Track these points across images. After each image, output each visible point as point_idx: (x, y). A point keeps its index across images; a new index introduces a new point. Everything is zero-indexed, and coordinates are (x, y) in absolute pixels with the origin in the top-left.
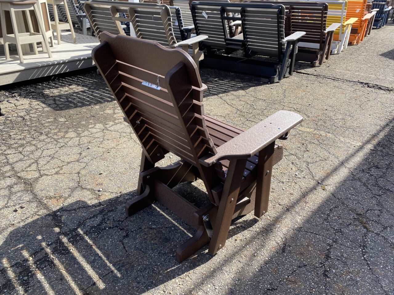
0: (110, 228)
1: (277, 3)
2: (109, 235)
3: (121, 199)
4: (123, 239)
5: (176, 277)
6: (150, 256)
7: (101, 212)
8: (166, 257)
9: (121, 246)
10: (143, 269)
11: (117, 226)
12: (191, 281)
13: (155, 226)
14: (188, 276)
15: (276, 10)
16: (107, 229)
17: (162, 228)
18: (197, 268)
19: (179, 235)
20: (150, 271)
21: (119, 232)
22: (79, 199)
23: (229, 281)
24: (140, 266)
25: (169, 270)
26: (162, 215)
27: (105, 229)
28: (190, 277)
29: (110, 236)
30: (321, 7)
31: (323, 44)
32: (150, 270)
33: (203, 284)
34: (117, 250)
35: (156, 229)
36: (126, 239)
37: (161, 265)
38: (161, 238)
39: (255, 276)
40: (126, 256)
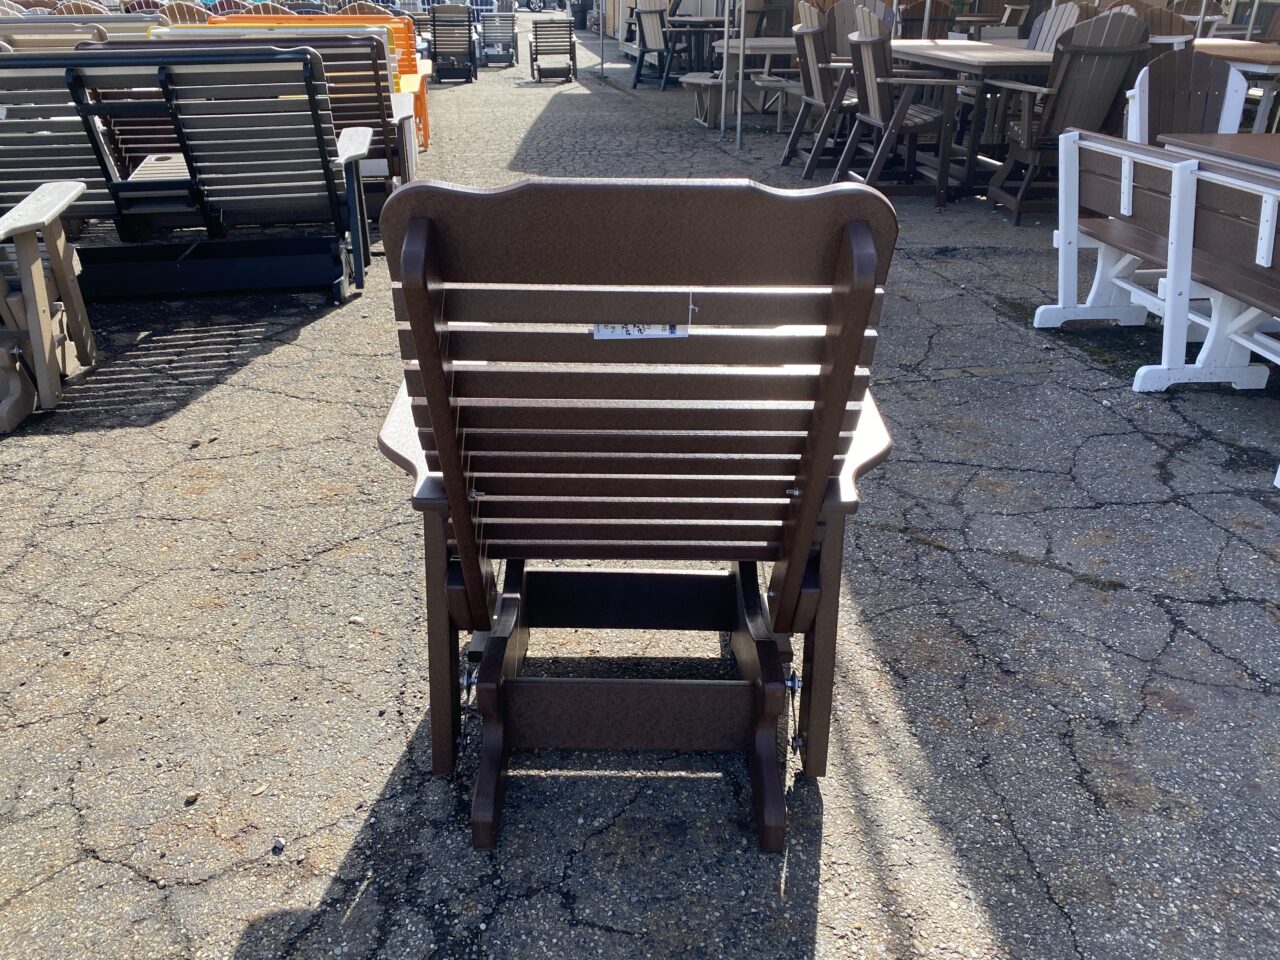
0: (487, 918)
1: (293, 44)
2: (519, 937)
3: (390, 824)
4: (572, 913)
5: (817, 888)
6: (700, 895)
7: (386, 898)
8: (733, 866)
9: (595, 934)
10: (731, 935)
11: (500, 900)
12: (853, 868)
13: (601, 820)
14: (834, 863)
15: (299, 66)
16: (483, 926)
17: (623, 811)
18: (825, 832)
19: (686, 794)
20: (751, 926)
21: (531, 907)
22: (242, 927)
23: (909, 806)
24: (715, 935)
25: (783, 886)
26: (574, 781)
27: (476, 933)
28: (841, 861)
29: (524, 937)
30: (367, 50)
31: (396, 159)
32: (747, 922)
33: (880, 853)
34: (600, 951)
35: (614, 825)
36: (581, 907)
37: (750, 892)
38: (656, 834)
39: (931, 760)
40: (646, 942)
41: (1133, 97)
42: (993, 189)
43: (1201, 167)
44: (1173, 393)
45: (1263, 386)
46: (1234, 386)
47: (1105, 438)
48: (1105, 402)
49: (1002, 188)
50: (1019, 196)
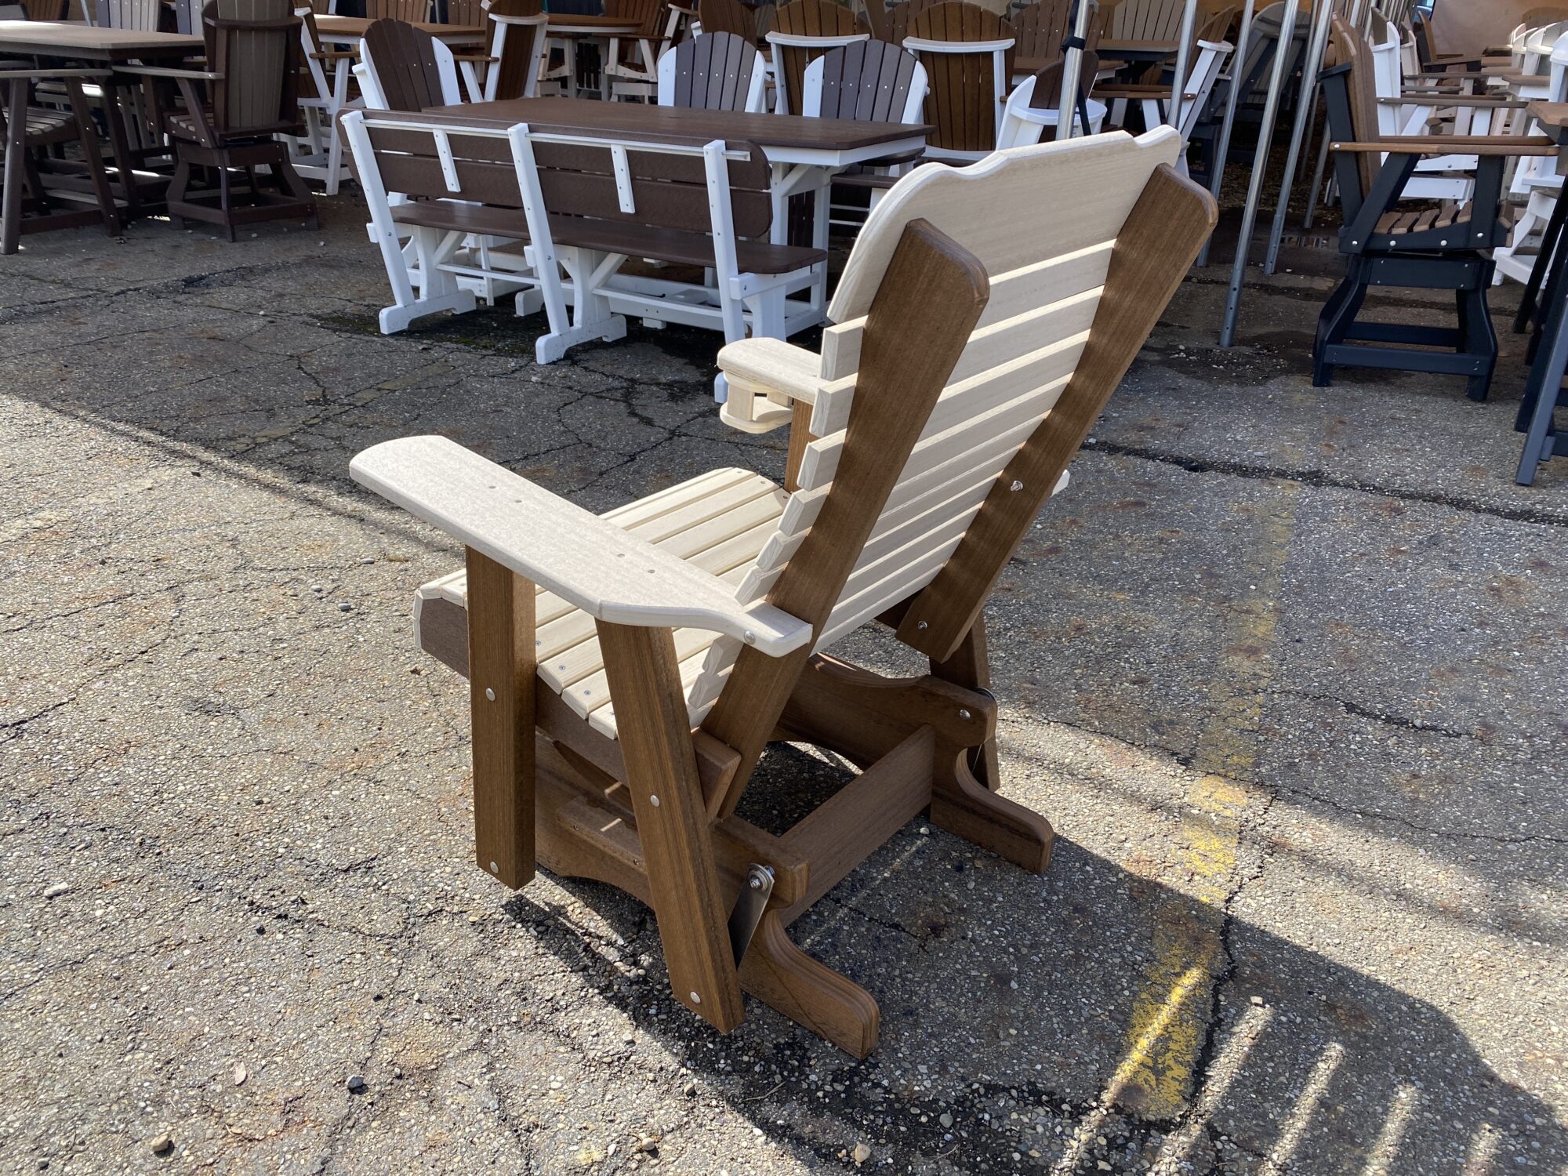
41: (363, 72)
42: (174, 204)
43: (532, 130)
44: (571, 356)
45: (625, 335)
46: (604, 339)
47: (569, 407)
48: (534, 379)
49: (185, 201)
50: (224, 206)
